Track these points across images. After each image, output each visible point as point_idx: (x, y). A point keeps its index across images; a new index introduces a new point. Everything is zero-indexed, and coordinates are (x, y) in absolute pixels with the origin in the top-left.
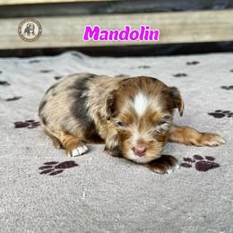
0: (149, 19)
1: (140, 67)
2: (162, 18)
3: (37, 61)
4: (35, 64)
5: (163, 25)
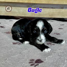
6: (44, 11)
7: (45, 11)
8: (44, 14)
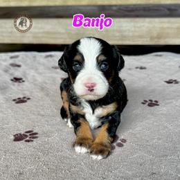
0: (150, 22)
1: (137, 68)
2: (161, 23)
3: (51, 56)
4: (49, 58)
5: (162, 28)
6: (135, 27)
7: (138, 27)
8: (136, 34)
